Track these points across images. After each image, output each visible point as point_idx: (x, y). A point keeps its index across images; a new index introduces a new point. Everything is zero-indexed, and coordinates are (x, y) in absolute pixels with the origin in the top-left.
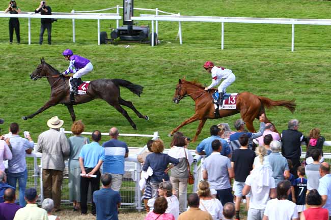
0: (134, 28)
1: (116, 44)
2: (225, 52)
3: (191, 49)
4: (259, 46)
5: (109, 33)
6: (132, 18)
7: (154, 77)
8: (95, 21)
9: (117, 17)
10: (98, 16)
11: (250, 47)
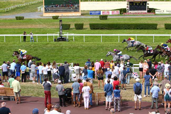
0: (62, 37)
1: (58, 42)
2: (85, 43)
3: (76, 42)
4: (93, 41)
5: (56, 39)
6: (62, 35)
7: (68, 49)
8: (53, 36)
9: (58, 35)
10: (54, 35)
11: (91, 41)
